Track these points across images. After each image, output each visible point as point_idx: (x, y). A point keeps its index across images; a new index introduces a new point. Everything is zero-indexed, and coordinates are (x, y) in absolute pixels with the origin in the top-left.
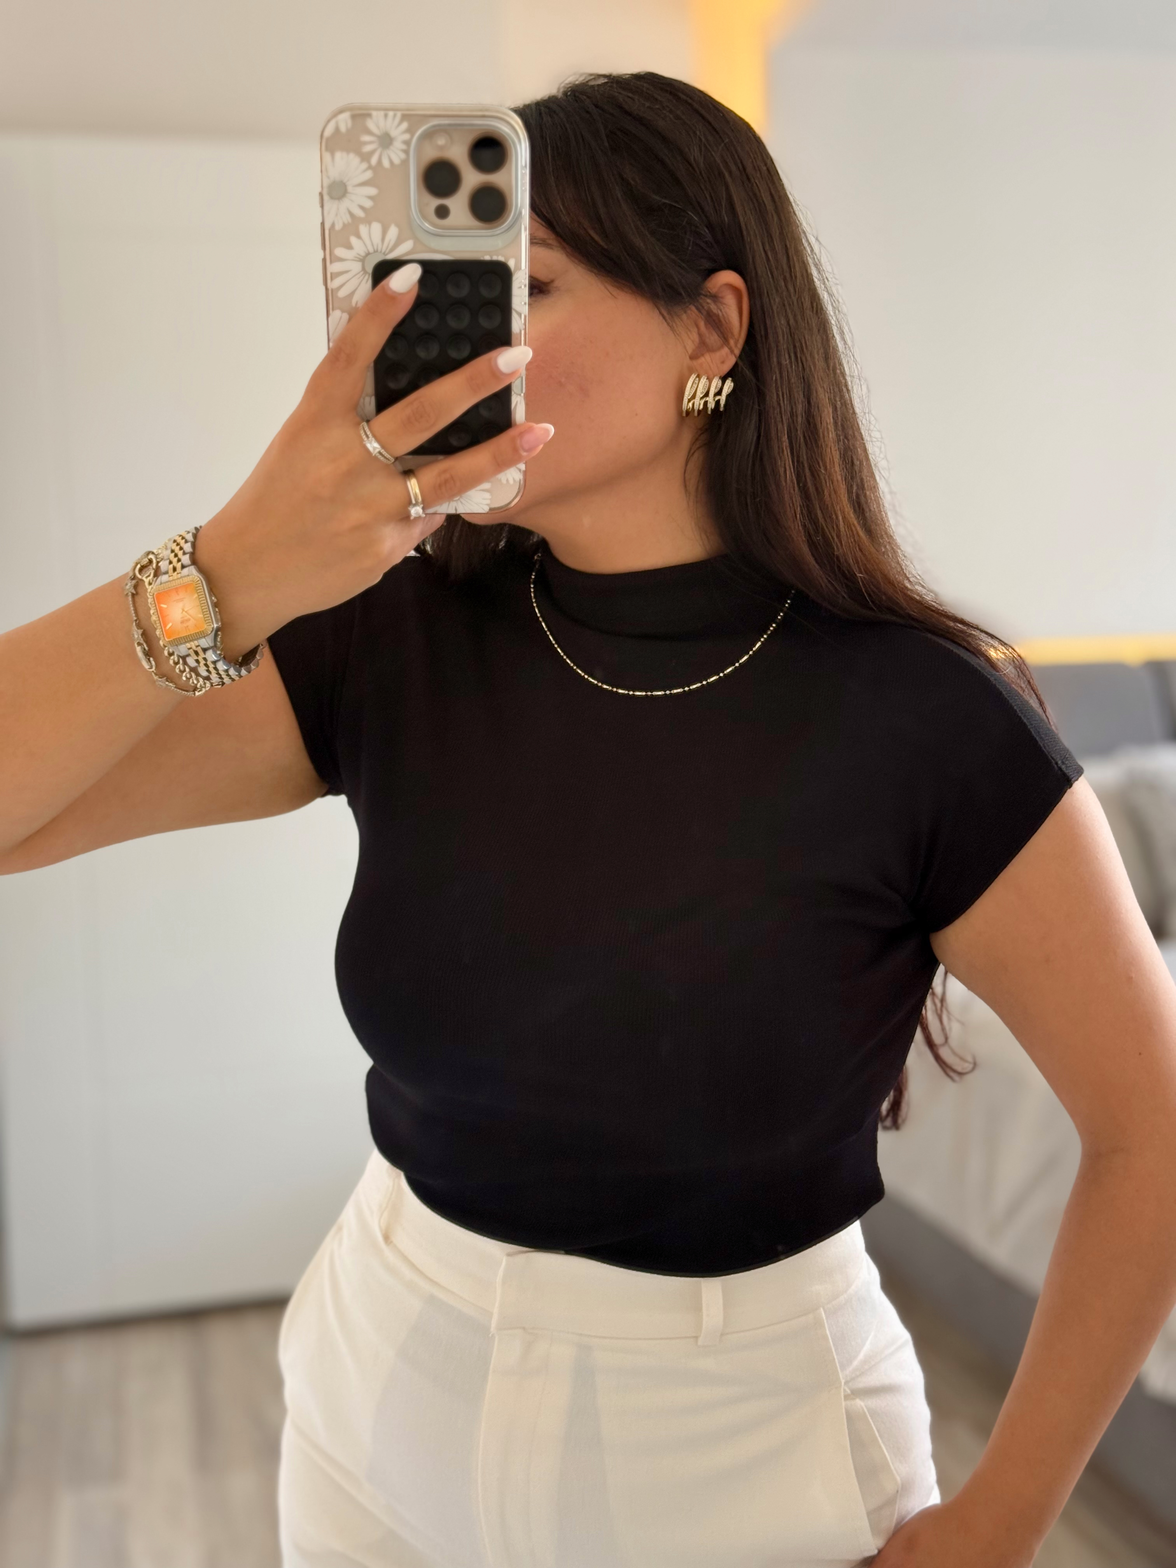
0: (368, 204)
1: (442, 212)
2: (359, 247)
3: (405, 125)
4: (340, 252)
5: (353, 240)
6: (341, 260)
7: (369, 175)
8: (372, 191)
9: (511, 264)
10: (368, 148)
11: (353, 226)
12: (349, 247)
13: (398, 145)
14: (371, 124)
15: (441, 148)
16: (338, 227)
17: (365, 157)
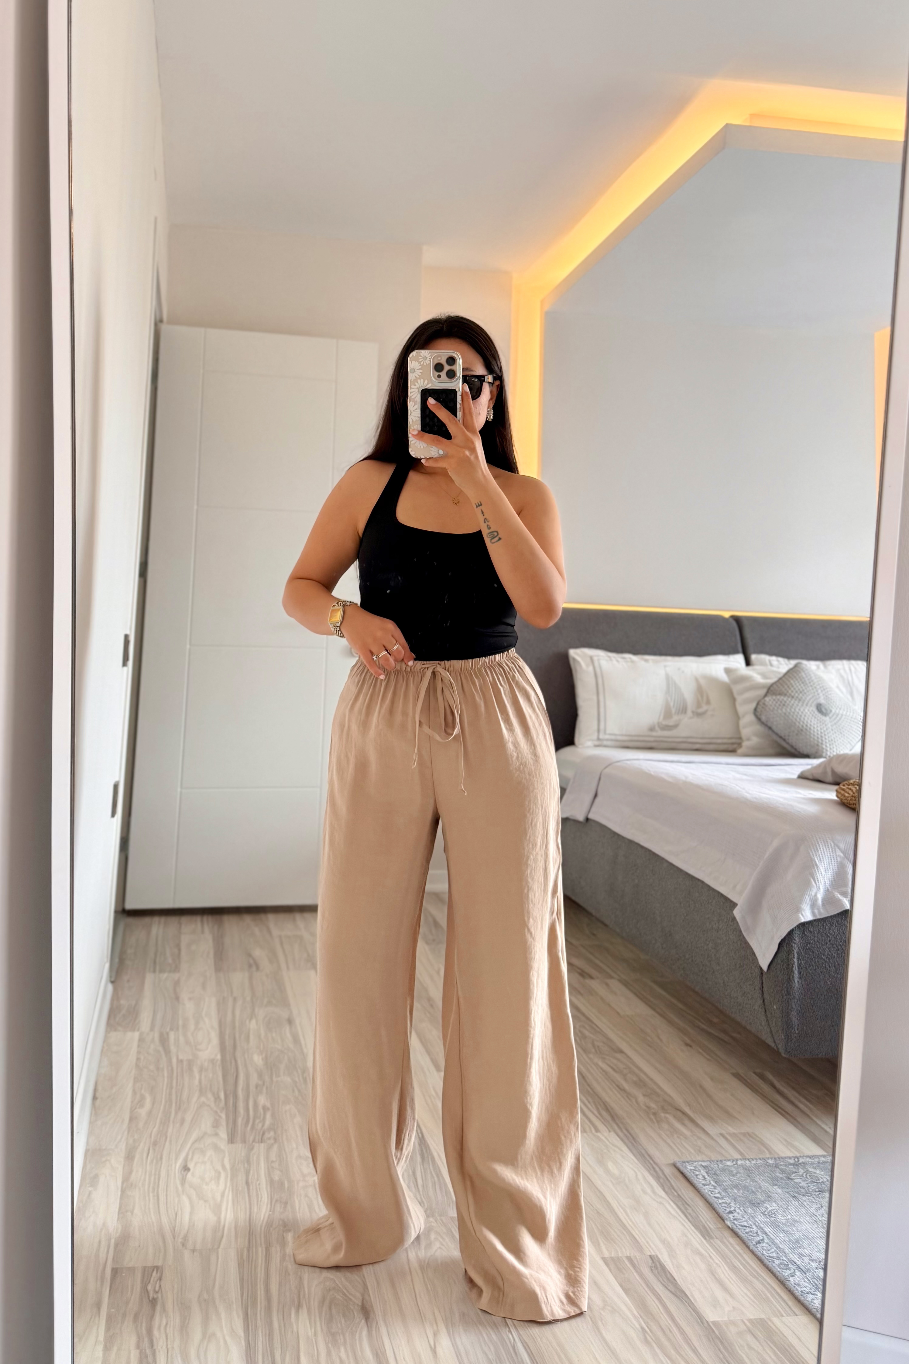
0: (420, 374)
1: (439, 376)
2: (417, 386)
3: (430, 355)
4: (413, 386)
5: (416, 384)
6: (413, 388)
7: (421, 367)
8: (421, 371)
9: (457, 390)
10: (421, 360)
11: (416, 380)
12: (415, 385)
13: (428, 359)
14: (421, 354)
15: (439, 360)
16: (412, 380)
17: (420, 362)
